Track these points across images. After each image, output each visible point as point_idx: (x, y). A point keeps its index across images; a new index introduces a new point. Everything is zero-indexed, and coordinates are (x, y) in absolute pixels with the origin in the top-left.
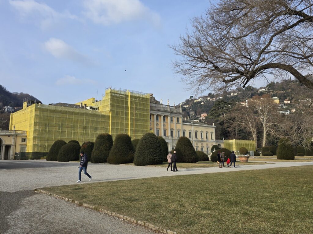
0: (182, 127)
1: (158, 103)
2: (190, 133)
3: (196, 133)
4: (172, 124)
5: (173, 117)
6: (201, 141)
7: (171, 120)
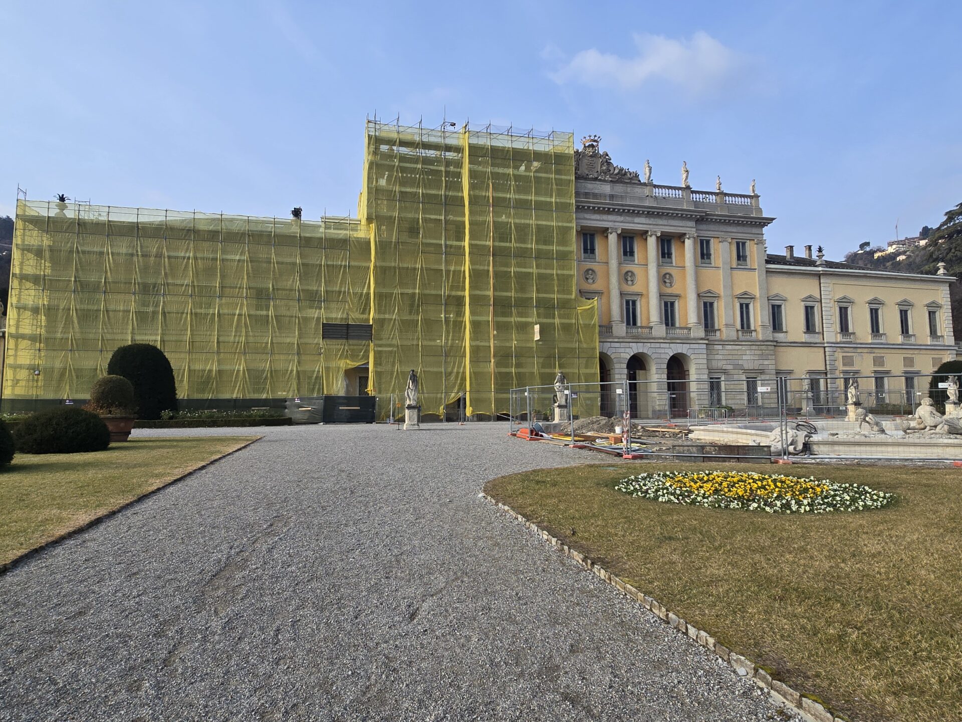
0: (765, 287)
1: (624, 178)
2: (809, 311)
3: (843, 312)
4: (707, 272)
5: (713, 242)
6: (871, 348)
7: (705, 254)
